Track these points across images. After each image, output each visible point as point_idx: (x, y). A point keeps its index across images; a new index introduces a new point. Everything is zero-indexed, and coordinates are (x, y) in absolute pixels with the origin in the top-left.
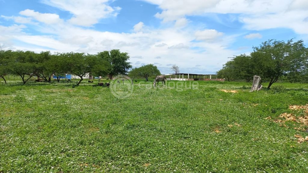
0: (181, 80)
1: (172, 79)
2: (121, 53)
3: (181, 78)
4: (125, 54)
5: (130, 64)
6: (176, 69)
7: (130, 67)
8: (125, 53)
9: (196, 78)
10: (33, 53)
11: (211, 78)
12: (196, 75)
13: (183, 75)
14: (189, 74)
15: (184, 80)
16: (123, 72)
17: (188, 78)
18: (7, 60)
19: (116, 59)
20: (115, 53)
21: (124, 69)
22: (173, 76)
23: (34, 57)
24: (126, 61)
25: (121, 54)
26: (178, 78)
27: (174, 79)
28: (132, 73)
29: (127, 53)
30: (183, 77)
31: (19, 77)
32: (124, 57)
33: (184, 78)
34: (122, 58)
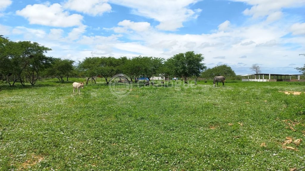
0: (261, 80)
1: (250, 80)
2: (195, 54)
3: (261, 78)
4: (199, 56)
5: (205, 65)
6: (257, 70)
7: (204, 67)
8: (200, 54)
9: (279, 78)
10: (114, 59)
11: (300, 79)
12: (281, 75)
13: (263, 75)
14: (271, 74)
15: (265, 80)
16: (197, 74)
17: (270, 79)
18: (93, 65)
19: (190, 61)
20: (190, 55)
21: (199, 70)
22: (252, 77)
23: (113, 62)
24: (200, 62)
25: (195, 56)
26: (257, 78)
27: (253, 80)
28: (204, 74)
29: (201, 54)
30: (263, 78)
31: (104, 79)
32: (199, 58)
33: (265, 78)
34: (196, 59)
